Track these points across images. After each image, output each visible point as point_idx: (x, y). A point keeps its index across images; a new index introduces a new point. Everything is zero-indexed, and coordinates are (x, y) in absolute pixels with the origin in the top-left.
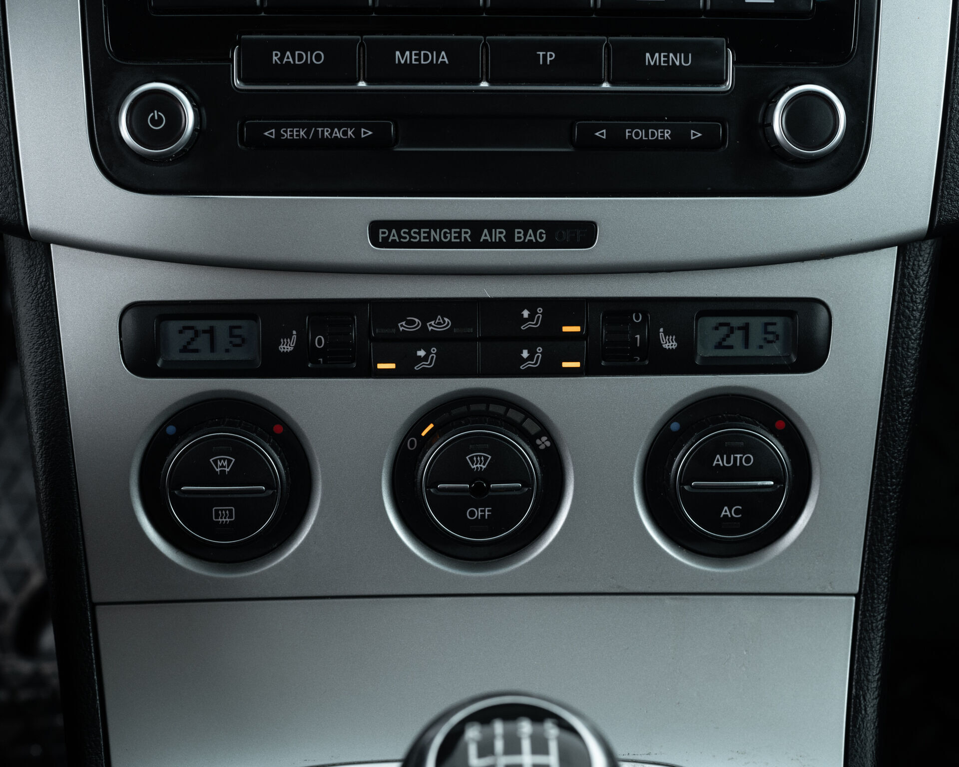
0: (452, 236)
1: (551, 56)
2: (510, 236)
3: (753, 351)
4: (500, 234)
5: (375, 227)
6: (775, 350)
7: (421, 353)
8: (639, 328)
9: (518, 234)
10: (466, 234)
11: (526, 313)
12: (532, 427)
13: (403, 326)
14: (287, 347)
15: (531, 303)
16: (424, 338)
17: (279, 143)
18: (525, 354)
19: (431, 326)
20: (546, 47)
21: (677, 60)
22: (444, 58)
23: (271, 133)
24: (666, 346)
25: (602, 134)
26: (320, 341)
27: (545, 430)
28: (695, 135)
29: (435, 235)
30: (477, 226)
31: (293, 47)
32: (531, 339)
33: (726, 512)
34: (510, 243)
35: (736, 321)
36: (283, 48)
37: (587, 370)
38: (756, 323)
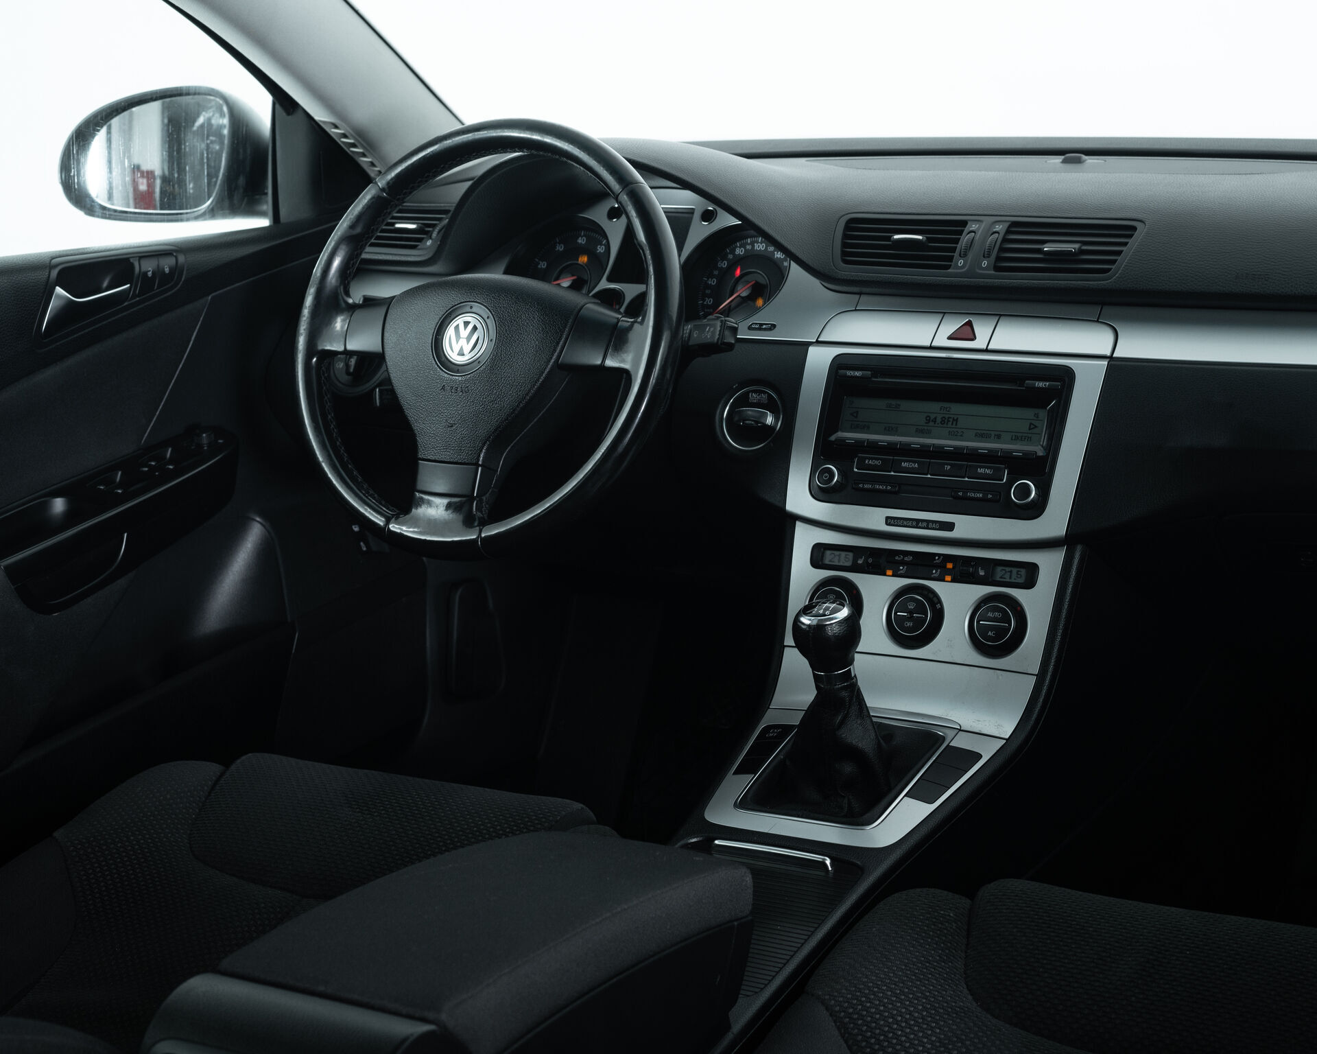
0: (910, 524)
1: (949, 467)
2: (928, 525)
3: (1013, 580)
4: (925, 524)
5: (887, 518)
6: (1021, 581)
7: (901, 568)
8: (972, 566)
9: (930, 524)
10: (914, 523)
11: (937, 558)
12: (935, 600)
13: (897, 558)
14: (860, 562)
15: (939, 555)
16: (903, 563)
17: (864, 490)
18: (934, 572)
19: (906, 559)
20: (947, 464)
21: (988, 471)
22: (916, 465)
23: (861, 486)
24: (980, 574)
25: (960, 494)
26: (870, 561)
27: (940, 601)
28: (990, 496)
29: (905, 523)
30: (918, 521)
31: (872, 459)
32: (936, 567)
33: (990, 633)
34: (927, 528)
35: (1008, 569)
36: (869, 459)
37: (953, 581)
38: (1015, 570)
